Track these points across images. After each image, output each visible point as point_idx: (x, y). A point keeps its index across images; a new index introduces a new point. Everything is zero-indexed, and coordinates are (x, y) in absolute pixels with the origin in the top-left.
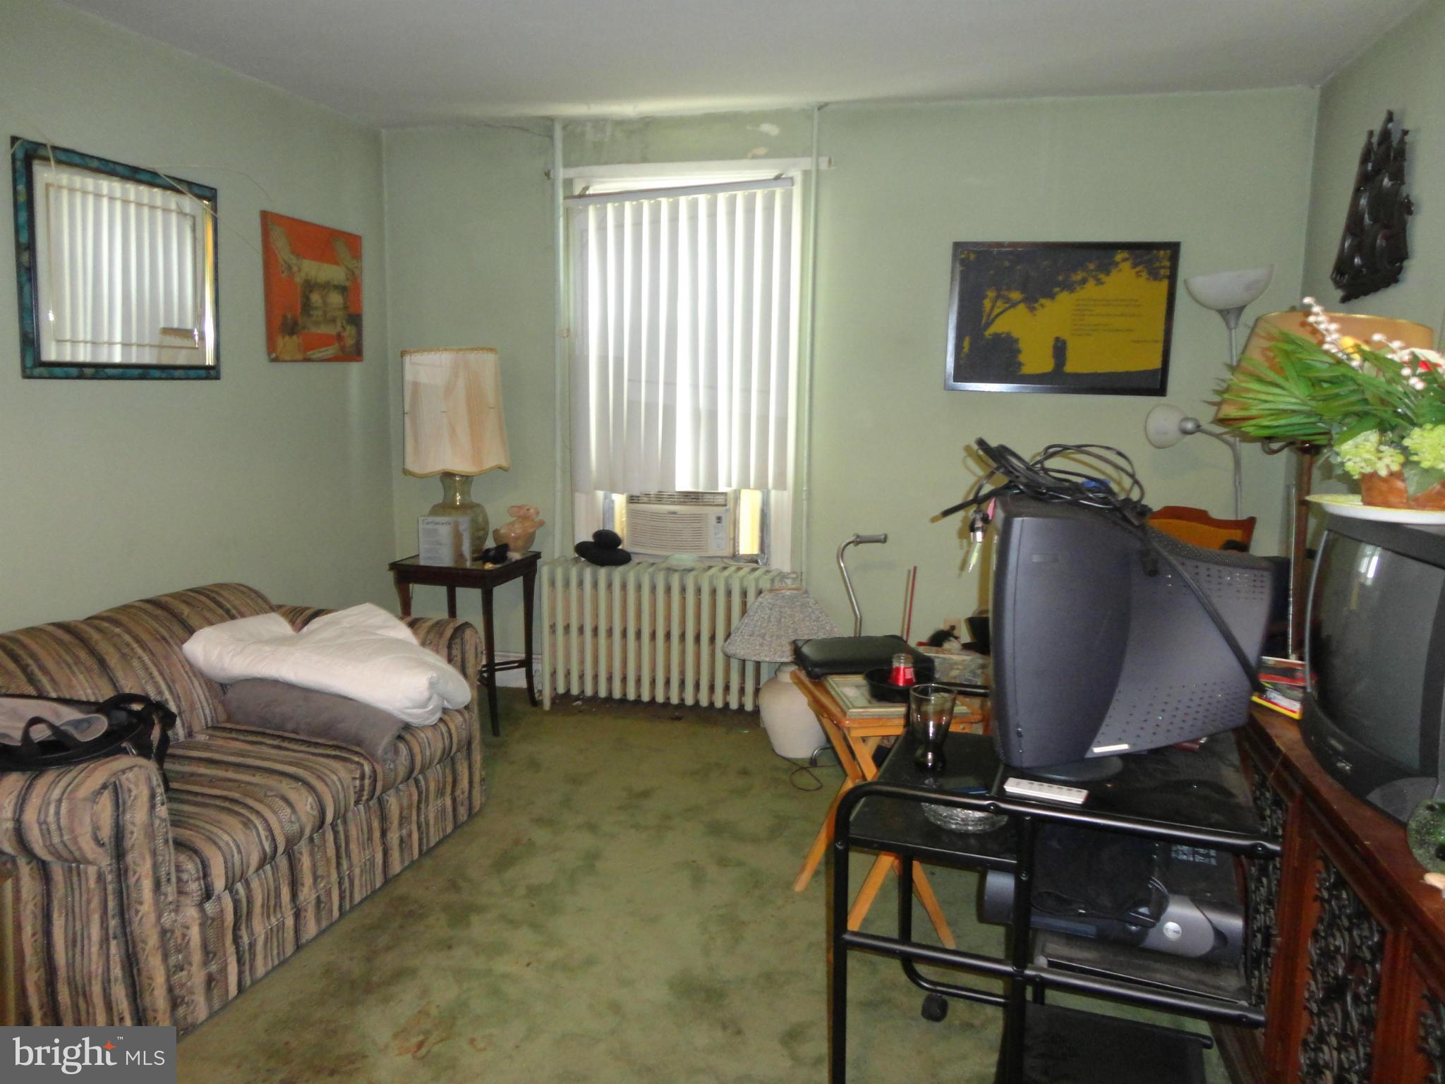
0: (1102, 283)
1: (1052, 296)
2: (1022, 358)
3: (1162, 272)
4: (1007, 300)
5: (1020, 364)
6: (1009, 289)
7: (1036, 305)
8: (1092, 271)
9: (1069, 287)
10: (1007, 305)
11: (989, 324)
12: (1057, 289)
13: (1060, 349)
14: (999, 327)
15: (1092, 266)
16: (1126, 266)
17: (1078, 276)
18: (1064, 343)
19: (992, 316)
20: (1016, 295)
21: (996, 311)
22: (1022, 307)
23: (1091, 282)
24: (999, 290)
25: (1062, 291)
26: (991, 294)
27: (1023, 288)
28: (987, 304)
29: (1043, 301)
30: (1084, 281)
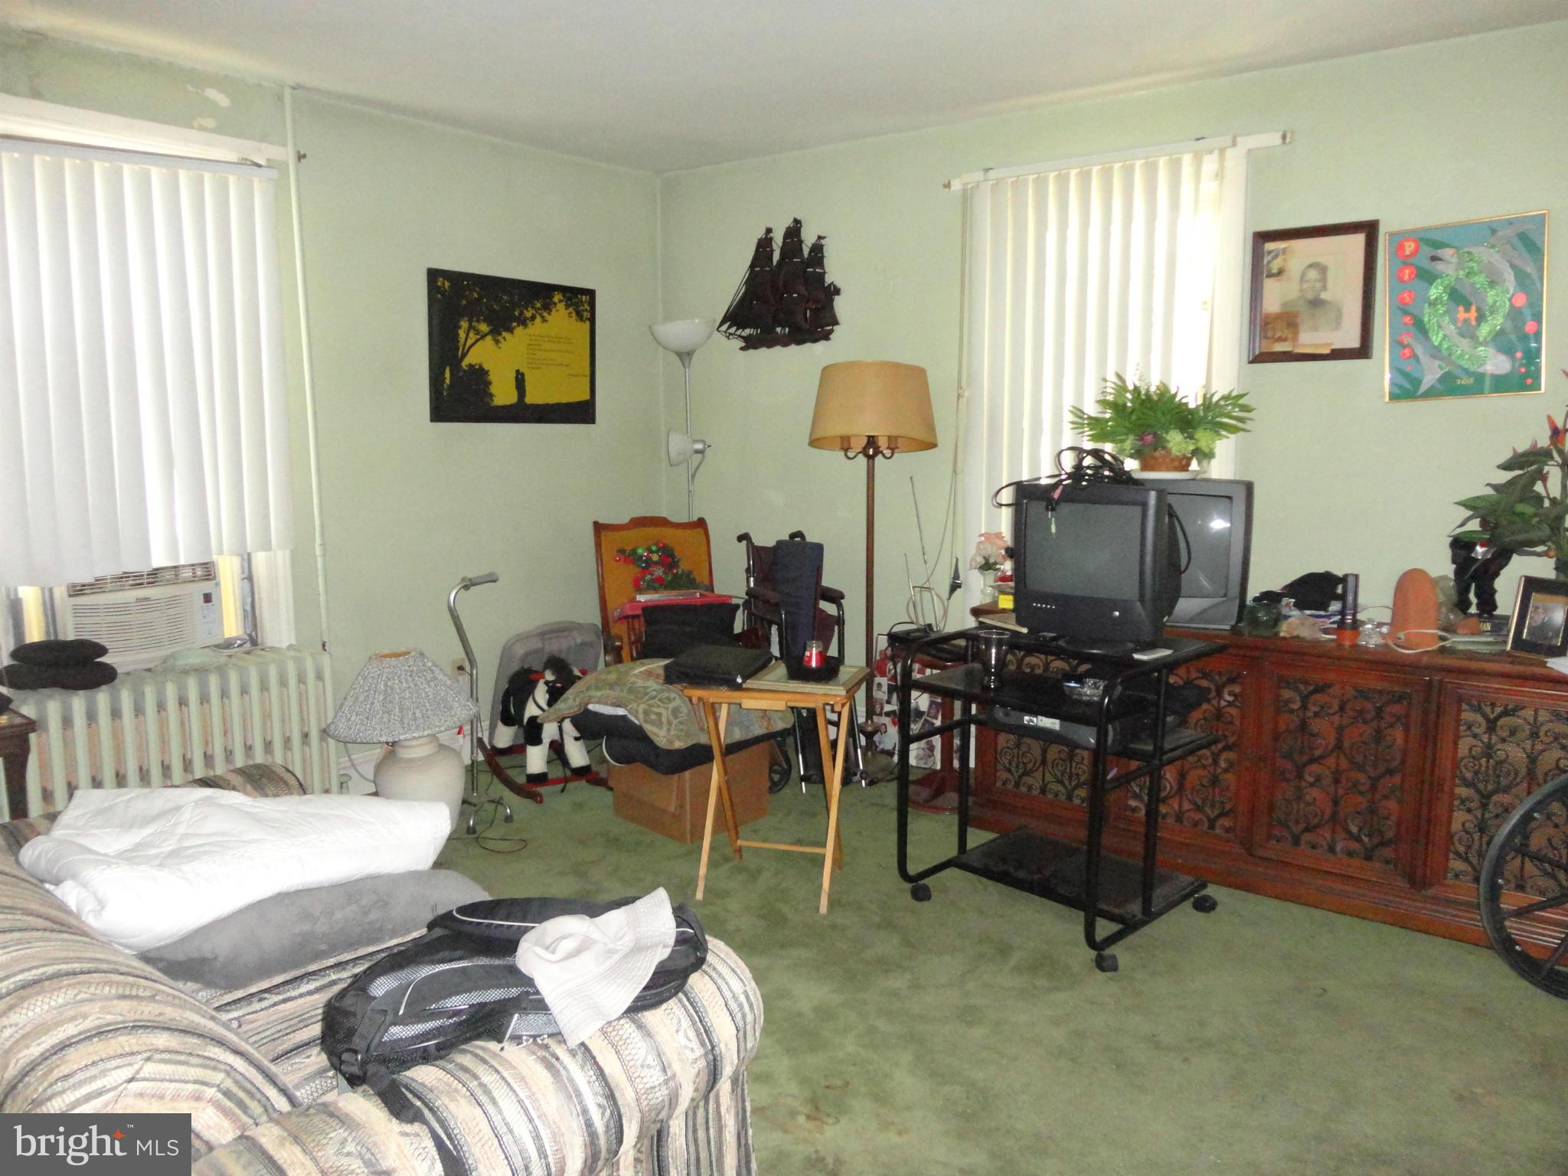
0: (547, 321)
1: (510, 330)
2: (493, 389)
3: (585, 314)
4: (477, 332)
5: (491, 395)
6: (478, 321)
7: (500, 338)
8: (539, 309)
9: (523, 322)
10: (479, 337)
11: (464, 355)
12: (515, 324)
13: (520, 381)
14: (472, 359)
15: (538, 305)
16: (561, 306)
17: (528, 314)
18: (523, 375)
19: (467, 347)
20: (484, 327)
21: (469, 342)
22: (489, 338)
23: (538, 319)
24: (470, 321)
25: (518, 326)
26: (464, 324)
27: (488, 320)
28: (462, 334)
29: (504, 334)
30: (533, 318)
